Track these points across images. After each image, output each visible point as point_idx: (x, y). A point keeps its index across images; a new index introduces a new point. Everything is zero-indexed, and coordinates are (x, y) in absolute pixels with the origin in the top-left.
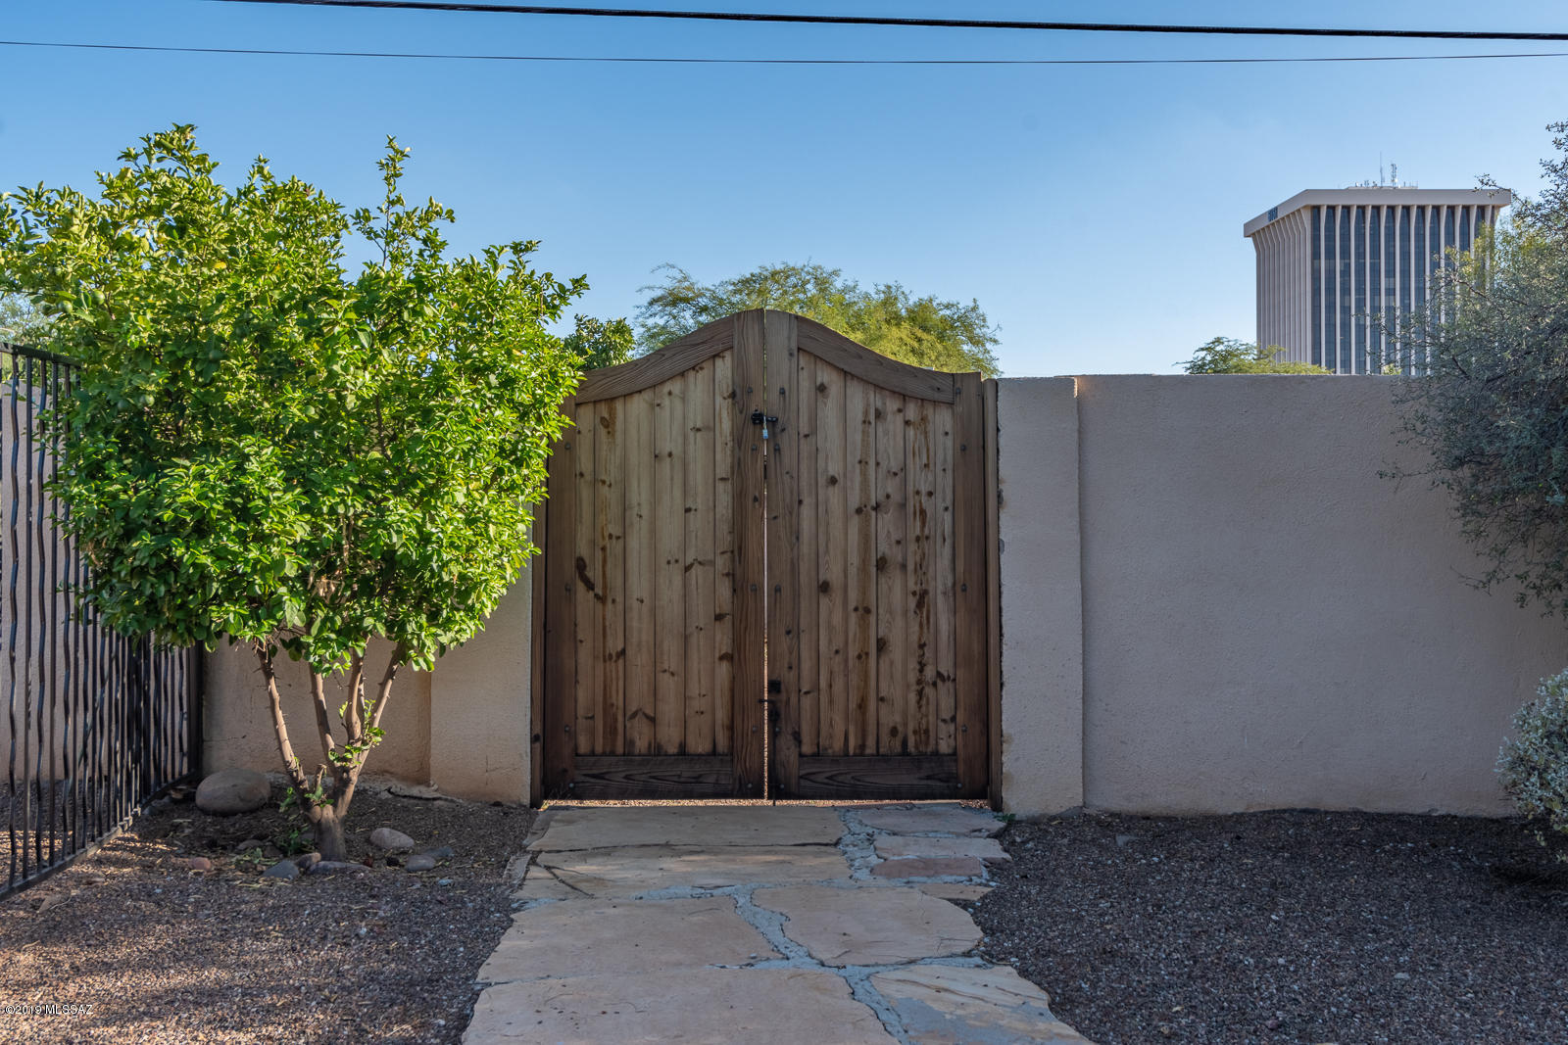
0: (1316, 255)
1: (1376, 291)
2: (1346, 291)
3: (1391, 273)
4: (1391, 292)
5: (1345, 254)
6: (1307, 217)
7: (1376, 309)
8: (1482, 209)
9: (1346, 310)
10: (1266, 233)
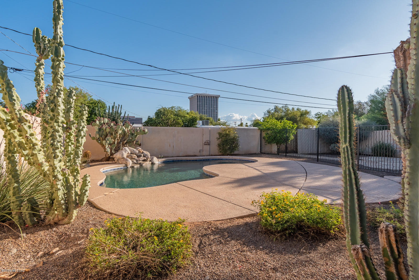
0: (197, 102)
1: (205, 107)
2: (201, 107)
3: (206, 105)
4: (206, 107)
5: (201, 102)
6: (196, 97)
7: (205, 109)
8: (217, 97)
9: (201, 109)
10: (191, 98)
